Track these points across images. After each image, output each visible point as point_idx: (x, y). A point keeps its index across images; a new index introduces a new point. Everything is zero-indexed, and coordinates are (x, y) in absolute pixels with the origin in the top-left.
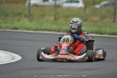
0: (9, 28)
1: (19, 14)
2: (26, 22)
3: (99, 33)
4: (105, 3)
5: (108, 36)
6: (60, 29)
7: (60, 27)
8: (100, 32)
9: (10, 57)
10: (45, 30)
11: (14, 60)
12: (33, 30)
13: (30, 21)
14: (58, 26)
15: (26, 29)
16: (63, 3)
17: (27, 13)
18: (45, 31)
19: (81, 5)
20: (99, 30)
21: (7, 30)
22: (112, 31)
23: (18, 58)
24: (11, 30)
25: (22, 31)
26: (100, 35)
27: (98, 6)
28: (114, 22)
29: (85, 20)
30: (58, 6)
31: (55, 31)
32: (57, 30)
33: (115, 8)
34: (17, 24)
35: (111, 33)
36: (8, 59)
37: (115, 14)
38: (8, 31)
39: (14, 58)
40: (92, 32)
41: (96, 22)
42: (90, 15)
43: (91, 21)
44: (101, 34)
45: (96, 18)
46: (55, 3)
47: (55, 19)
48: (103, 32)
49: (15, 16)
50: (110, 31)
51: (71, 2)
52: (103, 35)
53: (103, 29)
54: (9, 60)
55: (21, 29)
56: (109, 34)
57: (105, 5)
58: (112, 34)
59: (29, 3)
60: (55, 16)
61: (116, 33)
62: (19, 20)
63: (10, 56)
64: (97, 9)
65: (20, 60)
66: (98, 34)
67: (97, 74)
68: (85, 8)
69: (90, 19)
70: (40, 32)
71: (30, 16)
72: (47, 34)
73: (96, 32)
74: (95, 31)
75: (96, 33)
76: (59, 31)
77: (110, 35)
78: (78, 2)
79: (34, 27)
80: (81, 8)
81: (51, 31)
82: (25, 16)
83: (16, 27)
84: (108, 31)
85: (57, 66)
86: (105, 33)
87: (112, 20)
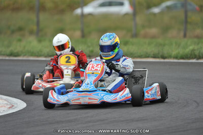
2: (32, 43)
3: (159, 56)
4: (168, 3)
5: (175, 61)
6: (92, 51)
7: (91, 49)
8: (161, 54)
9: (6, 104)
12: (46, 57)
13: (40, 41)
14: (89, 47)
15: (33, 54)
17: (35, 28)
19: (126, 8)
22: (181, 53)
23: (20, 105)
24: (7, 58)
25: (25, 58)
26: (162, 60)
27: (156, 10)
28: (185, 36)
29: (135, 35)
32: (87, 55)
33: (186, 12)
34: (17, 47)
35: (179, 55)
36: (3, 109)
37: (186, 22)
38: (2, 60)
39: (13, 106)
40: (148, 55)
41: (154, 37)
42: (143, 27)
43: (145, 36)
44: (163, 57)
45: (154, 31)
47: (83, 36)
48: (166, 55)
49: (13, 32)
50: (179, 53)
51: (110, 4)
52: (166, 60)
53: (166, 50)
54: (6, 109)
55: (24, 56)
56: (176, 58)
57: (168, 8)
58: (182, 58)
60: (82, 31)
61: (189, 56)
62: (20, 40)
63: (6, 102)
64: (155, 14)
65: (24, 109)
66: (158, 58)
68: (135, 14)
69: (142, 32)
71: (39, 32)
73: (154, 55)
74: (152, 53)
75: (154, 57)
77: (179, 59)
78: (121, 4)
79: (46, 50)
80: (126, 14)
82: (31, 33)
83: (16, 51)
84: (174, 53)
86: (170, 57)
87: (182, 34)
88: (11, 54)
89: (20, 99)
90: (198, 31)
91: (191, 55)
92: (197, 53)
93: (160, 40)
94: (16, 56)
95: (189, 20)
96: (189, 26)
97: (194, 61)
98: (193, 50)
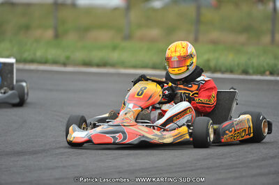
6: (68, 58)
7: (67, 54)
10: (32, 61)
14: (64, 51)
29: (128, 37)
30: (64, 5)
31: (55, 62)
32: (62, 62)
37: (198, 21)
41: (153, 40)
42: (139, 26)
43: (142, 39)
45: (155, 32)
47: (57, 36)
60: (56, 29)
64: (155, 10)
67: (156, 165)
68: (129, 7)
69: (138, 33)
72: (37, 71)
73: (153, 64)
75: (154, 68)
76: (65, 65)
81: (45, 62)
90: (215, 35)
92: (212, 64)
95: (203, 19)
96: (202, 28)
98: (208, 60)
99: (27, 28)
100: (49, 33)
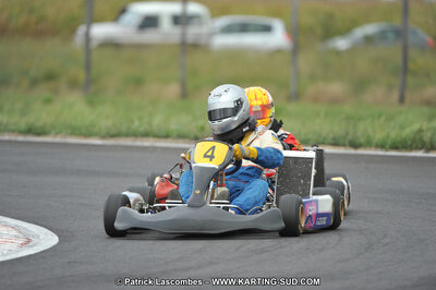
0: (13, 131)
1: (50, 77)
2: (74, 107)
3: (347, 142)
4: (370, 29)
5: (380, 152)
6: (202, 129)
7: (201, 123)
8: (350, 137)
9: (15, 236)
10: (146, 135)
11: (31, 246)
12: (103, 137)
13: (91, 103)
14: (196, 118)
15: (75, 131)
16: (212, 34)
17: (81, 75)
18: (144, 139)
19: (278, 38)
20: (347, 134)
21: (6, 137)
22: (393, 135)
23: (46, 239)
24: (21, 138)
25: (58, 139)
26: (352, 151)
27: (342, 44)
28: (402, 100)
29: (295, 96)
30: (195, 46)
31: (182, 136)
32: (192, 136)
33: (405, 50)
34: (42, 115)
35: (389, 142)
36: (8, 246)
37: (405, 70)
38: (10, 142)
39: (29, 241)
41: (334, 101)
42: (313, 78)
43: (316, 99)
44: (355, 145)
45: (336, 88)
46: (184, 35)
47: (184, 95)
48: (362, 140)
49: (34, 83)
50: (388, 137)
51: (244, 28)
52: (360, 151)
53: (362, 129)
54: (14, 247)
55: (57, 134)
56: (382, 146)
57: (368, 39)
58: (394, 147)
59: (88, 37)
60: (183, 84)
61: (409, 143)
62: (48, 101)
63: (14, 233)
64: (338, 53)
65: (53, 248)
66: (344, 145)
68: (296, 50)
69: (311, 90)
70: (128, 142)
71: (90, 85)
72: (155, 149)
73: (334, 139)
74: (331, 136)
75: (335, 144)
76: (197, 139)
77: (387, 151)
78: (267, 29)
79: (105, 124)
80: (277, 52)
81: (167, 136)
82: (73, 85)
83: (40, 124)
84: (379, 136)
85: (191, 268)
86: (369, 144)
87: (395, 95)
88: (30, 131)
89: (45, 227)
90: (431, 91)
91: (414, 141)
92: (427, 136)
93: (348, 109)
94: (39, 134)
95: (411, 66)
96: (410, 80)
97: (420, 154)
98: (420, 131)
99: (138, 82)
100: (173, 89)
